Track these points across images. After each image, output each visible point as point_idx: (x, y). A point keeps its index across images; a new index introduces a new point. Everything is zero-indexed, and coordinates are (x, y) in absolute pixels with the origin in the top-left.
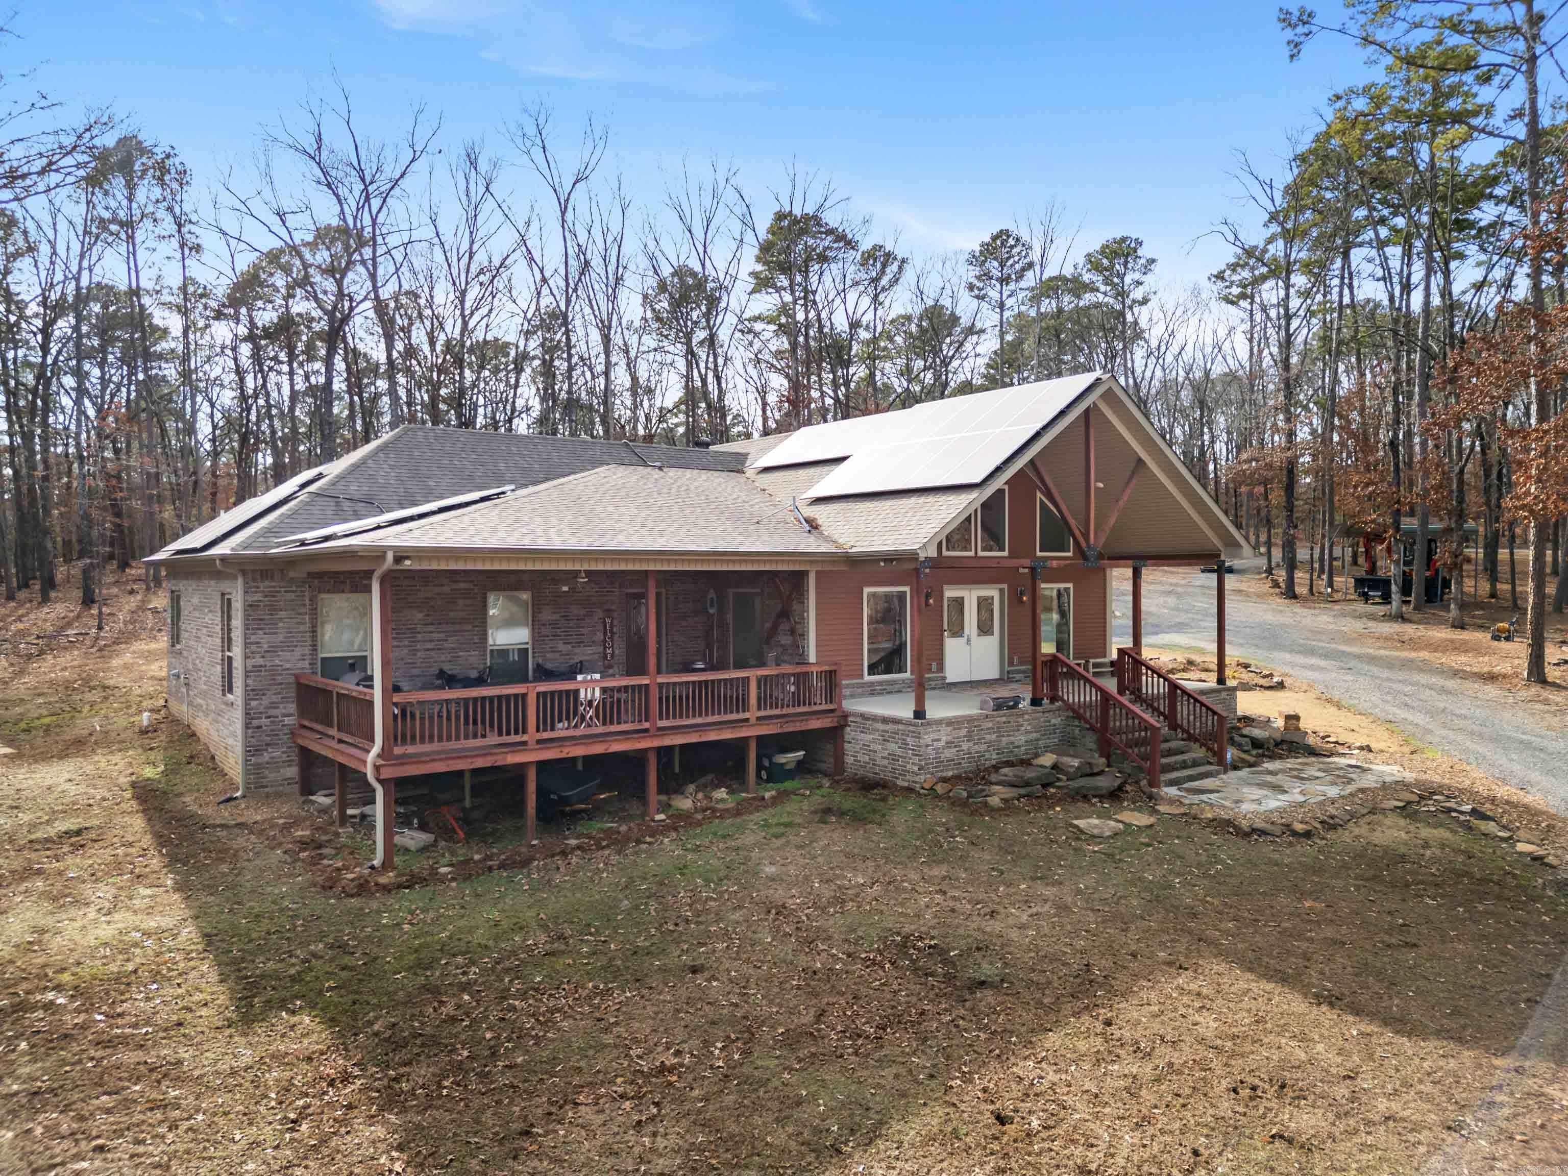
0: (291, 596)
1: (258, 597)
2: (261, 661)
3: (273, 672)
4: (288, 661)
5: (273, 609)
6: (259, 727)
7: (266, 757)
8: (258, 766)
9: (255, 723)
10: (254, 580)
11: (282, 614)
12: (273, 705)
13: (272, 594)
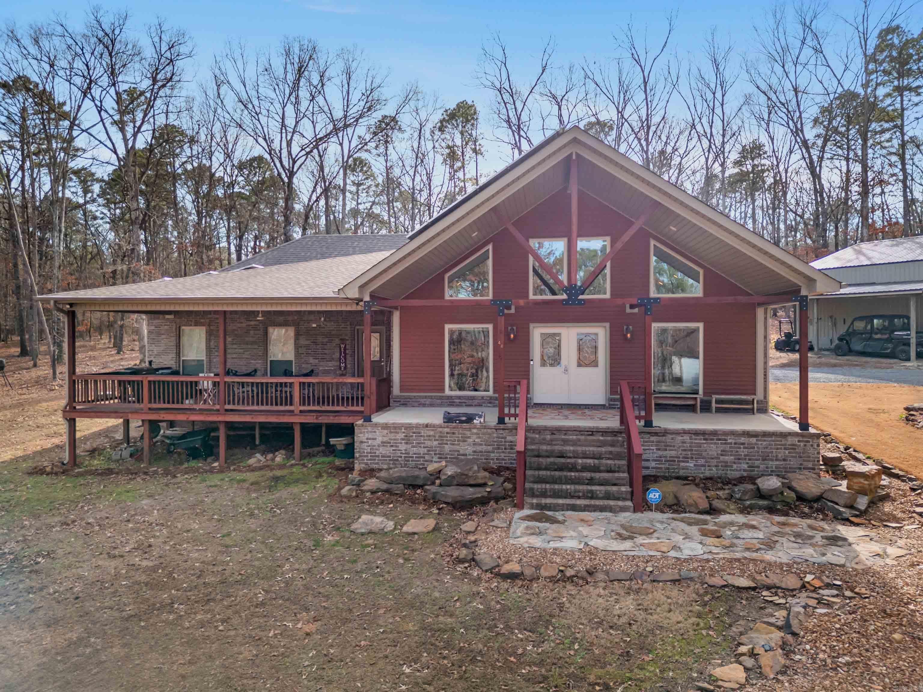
1: (153, 328)
4: (165, 360)
5: (159, 334)
10: (151, 319)
11: (163, 336)
13: (159, 326)
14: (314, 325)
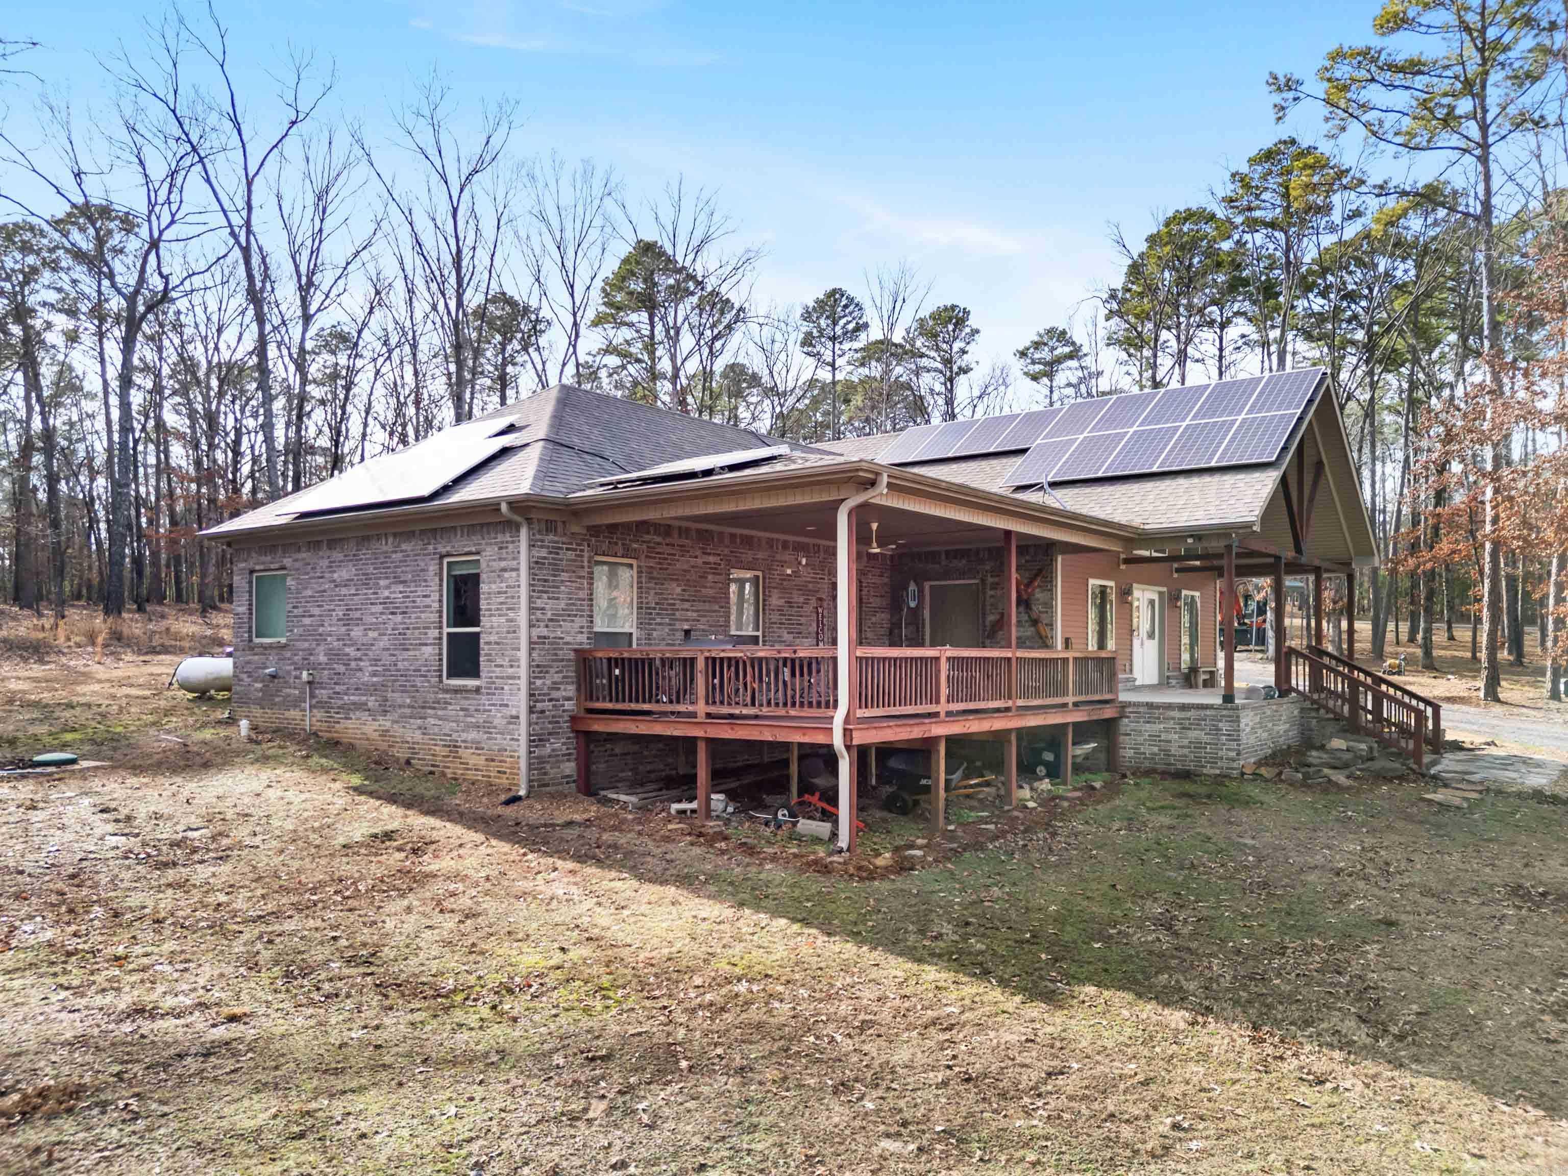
0: (571, 555)
1: (543, 553)
2: (544, 632)
3: (556, 644)
4: (568, 633)
5: (556, 569)
6: (543, 712)
7: (548, 749)
8: (541, 760)
9: (539, 706)
10: (540, 532)
11: (565, 576)
12: (555, 687)
13: (555, 551)
14: (789, 571)
